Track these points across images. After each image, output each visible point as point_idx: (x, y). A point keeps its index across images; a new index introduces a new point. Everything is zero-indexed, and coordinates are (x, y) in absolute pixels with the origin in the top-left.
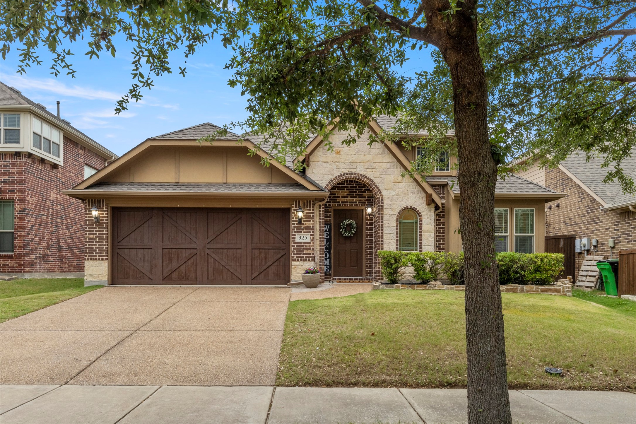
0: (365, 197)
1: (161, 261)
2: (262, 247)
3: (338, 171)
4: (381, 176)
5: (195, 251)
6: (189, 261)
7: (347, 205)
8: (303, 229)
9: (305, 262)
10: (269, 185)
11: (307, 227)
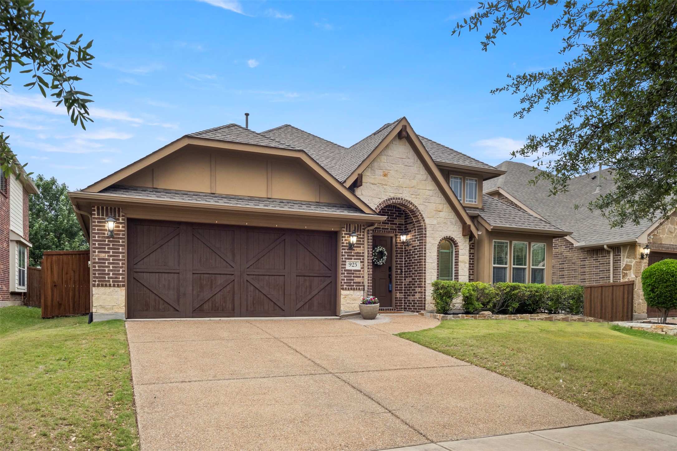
0: (396, 224)
1: (191, 288)
2: (307, 274)
3: (386, 195)
4: (424, 203)
5: (233, 277)
6: (225, 289)
7: (380, 231)
8: (353, 256)
9: (355, 292)
10: (318, 204)
11: (358, 253)
